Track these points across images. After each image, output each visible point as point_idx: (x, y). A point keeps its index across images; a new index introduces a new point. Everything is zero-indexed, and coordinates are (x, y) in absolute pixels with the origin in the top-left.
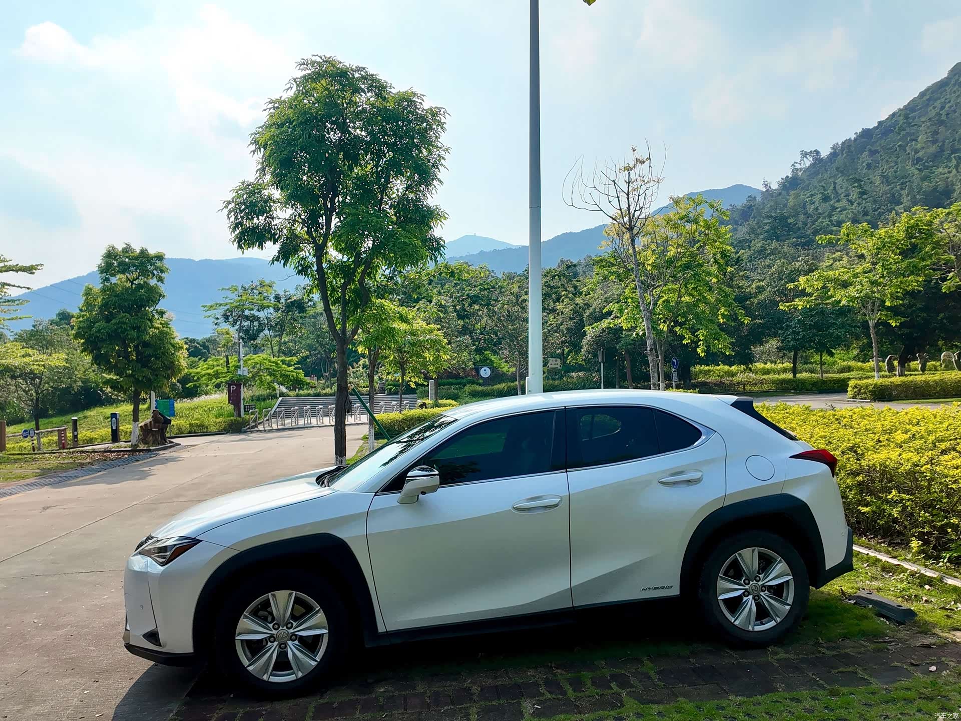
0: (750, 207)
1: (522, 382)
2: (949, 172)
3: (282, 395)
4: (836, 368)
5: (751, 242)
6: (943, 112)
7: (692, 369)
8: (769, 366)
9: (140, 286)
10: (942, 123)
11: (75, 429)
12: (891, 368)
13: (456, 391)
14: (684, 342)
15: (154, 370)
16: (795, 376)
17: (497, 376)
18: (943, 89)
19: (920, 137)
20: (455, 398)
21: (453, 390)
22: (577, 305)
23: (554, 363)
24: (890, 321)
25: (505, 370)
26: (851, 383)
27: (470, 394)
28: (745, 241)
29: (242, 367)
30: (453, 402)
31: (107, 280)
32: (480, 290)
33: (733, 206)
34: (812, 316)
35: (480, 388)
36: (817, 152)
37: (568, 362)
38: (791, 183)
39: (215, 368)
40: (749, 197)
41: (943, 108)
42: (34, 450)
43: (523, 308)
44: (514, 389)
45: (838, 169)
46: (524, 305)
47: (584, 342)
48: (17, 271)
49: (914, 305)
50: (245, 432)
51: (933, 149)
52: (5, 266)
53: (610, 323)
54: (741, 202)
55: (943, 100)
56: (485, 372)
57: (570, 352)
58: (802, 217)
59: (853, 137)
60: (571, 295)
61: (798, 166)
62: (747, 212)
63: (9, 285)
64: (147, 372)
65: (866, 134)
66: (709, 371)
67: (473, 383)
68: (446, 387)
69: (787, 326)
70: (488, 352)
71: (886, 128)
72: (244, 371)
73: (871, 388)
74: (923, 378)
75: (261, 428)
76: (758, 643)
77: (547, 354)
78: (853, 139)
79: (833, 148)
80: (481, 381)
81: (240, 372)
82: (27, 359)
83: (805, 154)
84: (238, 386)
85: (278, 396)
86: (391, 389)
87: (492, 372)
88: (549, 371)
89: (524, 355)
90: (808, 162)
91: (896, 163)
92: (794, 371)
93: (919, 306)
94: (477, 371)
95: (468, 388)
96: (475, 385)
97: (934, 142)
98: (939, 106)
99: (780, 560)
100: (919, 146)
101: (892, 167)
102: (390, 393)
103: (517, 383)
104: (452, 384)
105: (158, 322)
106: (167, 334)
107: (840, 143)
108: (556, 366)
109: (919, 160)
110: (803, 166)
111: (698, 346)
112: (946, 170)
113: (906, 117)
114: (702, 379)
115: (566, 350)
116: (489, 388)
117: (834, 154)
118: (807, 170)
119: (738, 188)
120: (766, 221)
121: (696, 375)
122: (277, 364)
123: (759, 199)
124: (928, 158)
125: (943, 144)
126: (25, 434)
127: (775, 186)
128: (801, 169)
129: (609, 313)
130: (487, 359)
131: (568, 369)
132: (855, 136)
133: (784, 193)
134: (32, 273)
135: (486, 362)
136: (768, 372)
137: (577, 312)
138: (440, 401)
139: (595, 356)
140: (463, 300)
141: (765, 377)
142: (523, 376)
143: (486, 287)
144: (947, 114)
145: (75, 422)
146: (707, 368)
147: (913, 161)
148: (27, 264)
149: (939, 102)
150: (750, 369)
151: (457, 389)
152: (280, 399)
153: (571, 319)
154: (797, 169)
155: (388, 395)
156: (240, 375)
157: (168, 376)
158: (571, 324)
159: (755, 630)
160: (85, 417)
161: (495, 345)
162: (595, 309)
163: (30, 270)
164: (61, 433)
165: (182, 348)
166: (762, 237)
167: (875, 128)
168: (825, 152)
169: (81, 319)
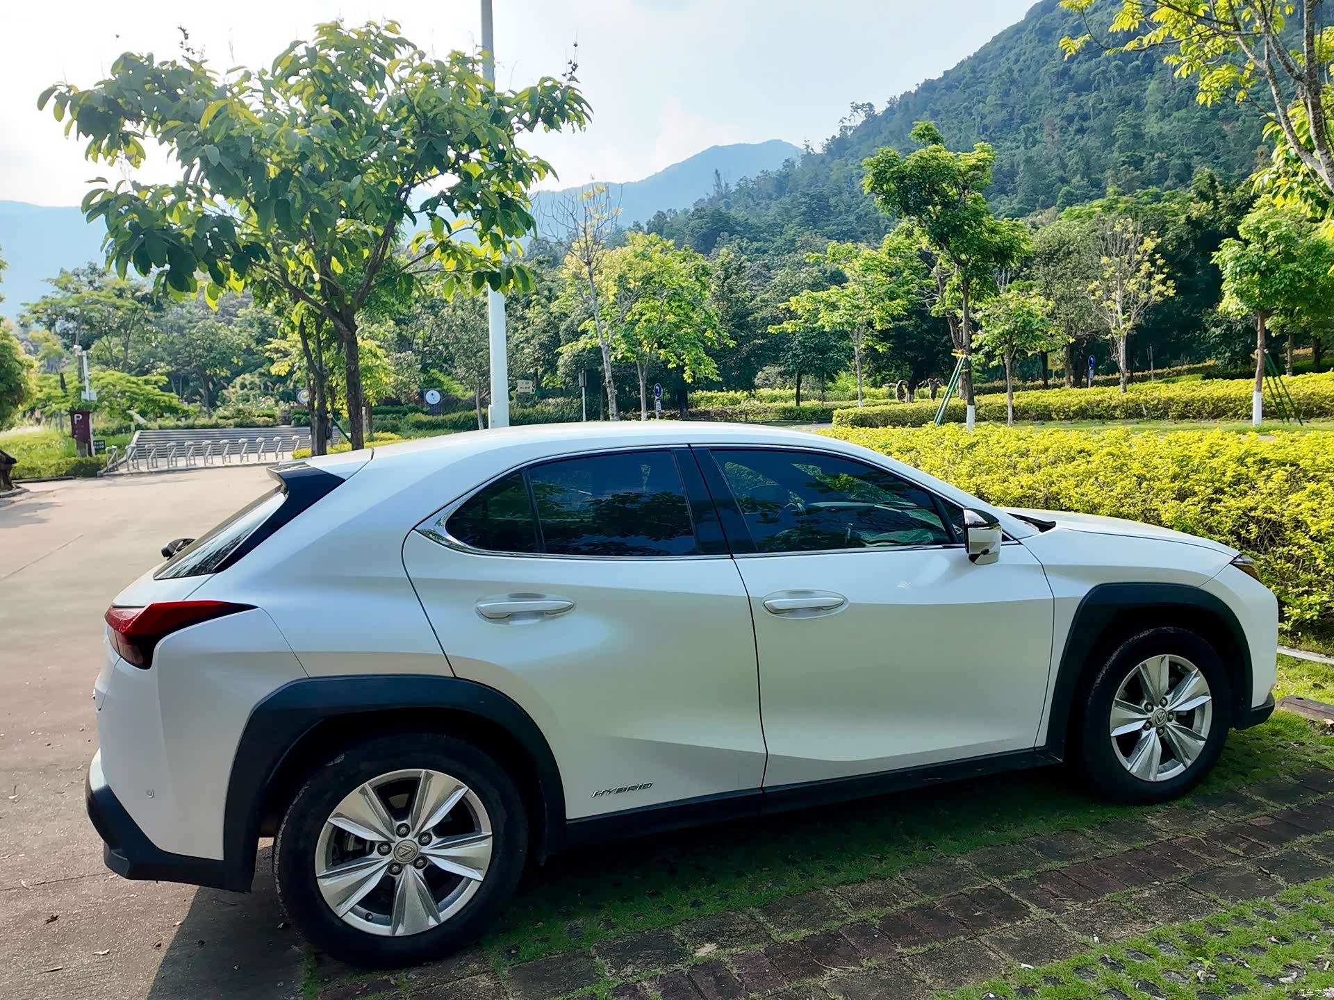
0: (787, 176)
1: (483, 411)
2: (1018, 147)
3: (138, 427)
4: (849, 394)
5: (783, 226)
6: (1016, 68)
7: (690, 396)
8: (777, 392)
10: (1013, 82)
12: (901, 396)
13: (394, 422)
14: (670, 366)
16: (798, 404)
17: (449, 403)
18: (1018, 36)
19: (988, 99)
20: (395, 430)
21: (389, 420)
22: (551, 314)
23: (525, 387)
24: (877, 347)
25: (459, 394)
26: (835, 413)
27: (414, 425)
28: (776, 225)
29: (87, 389)
30: (393, 435)
33: (765, 173)
34: (814, 337)
35: (426, 418)
36: (870, 106)
37: (543, 385)
38: (838, 147)
39: (45, 391)
40: (787, 161)
41: (1017, 61)
43: (482, 316)
44: (473, 419)
45: (891, 133)
46: (483, 311)
47: (561, 362)
49: (920, 326)
50: (102, 476)
51: (1003, 115)
53: (586, 343)
54: (775, 167)
55: (1017, 50)
56: (433, 397)
57: (545, 372)
58: (846, 197)
59: (913, 89)
60: (543, 300)
61: (847, 123)
62: (782, 183)
65: (929, 86)
66: (712, 398)
67: (417, 411)
68: (379, 416)
69: (789, 347)
70: (435, 371)
71: (951, 81)
72: (90, 395)
73: (850, 417)
74: (901, 407)
75: (123, 470)
77: (514, 375)
78: (913, 92)
79: (889, 102)
80: (427, 409)
81: (85, 396)
83: (856, 108)
84: (86, 415)
85: (133, 428)
86: (299, 419)
87: (443, 396)
88: (519, 397)
89: (485, 374)
90: (859, 119)
91: (960, 130)
92: (798, 398)
93: (925, 327)
94: (422, 395)
95: (410, 418)
96: (420, 414)
97: (1003, 106)
98: (1013, 58)
100: (986, 110)
101: (954, 136)
102: (299, 424)
103: (477, 411)
104: (388, 412)
107: (898, 96)
108: (527, 390)
109: (985, 128)
110: (852, 124)
111: (684, 372)
112: (1014, 144)
113: (973, 71)
114: (702, 408)
115: (540, 370)
116: (441, 417)
117: (890, 111)
118: (857, 129)
119: (775, 144)
120: (803, 200)
121: (698, 403)
123: (798, 164)
124: (996, 127)
125: (1013, 110)
127: (818, 150)
128: (851, 128)
129: (584, 332)
130: (435, 379)
131: (544, 394)
132: (916, 88)
133: (829, 159)
135: (432, 383)
136: (774, 399)
137: (552, 324)
138: (375, 435)
139: (575, 379)
141: (771, 405)
142: (485, 403)
144: (1020, 71)
146: (709, 394)
147: (979, 129)
149: (1013, 52)
150: (754, 396)
151: (395, 419)
152: (139, 432)
153: (545, 332)
154: (846, 128)
155: (295, 426)
156: (86, 400)
158: (544, 338)
161: (445, 361)
162: (572, 322)
166: (797, 220)
167: (940, 80)
168: (880, 108)
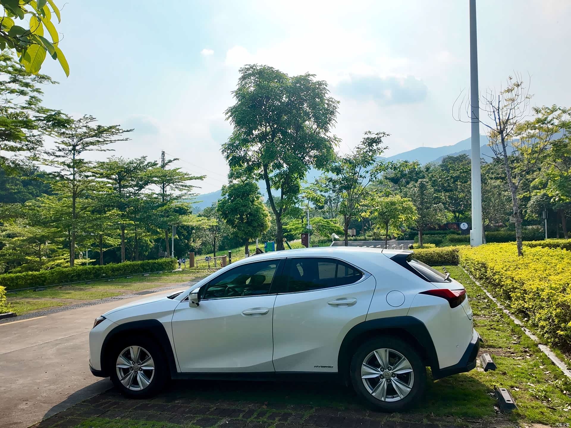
3: (335, 240)
9: (247, 184)
11: (230, 257)
15: (254, 227)
21: (438, 238)
22: (527, 180)
23: (513, 220)
27: (450, 240)
29: (309, 225)
30: (433, 245)
31: (231, 182)
32: (461, 173)
35: (457, 236)
39: (296, 226)
42: (209, 267)
48: (196, 179)
52: (189, 177)
56: (465, 226)
63: (192, 186)
64: (250, 229)
67: (453, 233)
68: (436, 235)
72: (310, 227)
76: (389, 409)
80: (460, 232)
81: (308, 227)
82: (199, 223)
84: (307, 235)
85: (333, 240)
87: (469, 225)
88: (511, 225)
94: (458, 225)
95: (448, 237)
99: (404, 358)
104: (440, 234)
105: (257, 202)
106: (260, 208)
122: (328, 222)
126: (207, 259)
134: (203, 180)
137: (527, 185)
138: (424, 245)
139: (541, 214)
140: (448, 180)
143: (465, 170)
145: (230, 253)
148: (199, 176)
152: (334, 242)
153: (523, 189)
155: (397, 240)
156: (308, 229)
157: (261, 230)
159: (386, 401)
160: (239, 251)
163: (201, 178)
164: (224, 259)
165: (267, 215)
169: (220, 202)
